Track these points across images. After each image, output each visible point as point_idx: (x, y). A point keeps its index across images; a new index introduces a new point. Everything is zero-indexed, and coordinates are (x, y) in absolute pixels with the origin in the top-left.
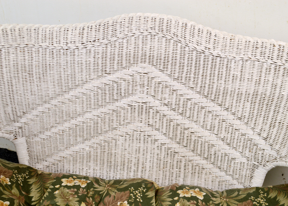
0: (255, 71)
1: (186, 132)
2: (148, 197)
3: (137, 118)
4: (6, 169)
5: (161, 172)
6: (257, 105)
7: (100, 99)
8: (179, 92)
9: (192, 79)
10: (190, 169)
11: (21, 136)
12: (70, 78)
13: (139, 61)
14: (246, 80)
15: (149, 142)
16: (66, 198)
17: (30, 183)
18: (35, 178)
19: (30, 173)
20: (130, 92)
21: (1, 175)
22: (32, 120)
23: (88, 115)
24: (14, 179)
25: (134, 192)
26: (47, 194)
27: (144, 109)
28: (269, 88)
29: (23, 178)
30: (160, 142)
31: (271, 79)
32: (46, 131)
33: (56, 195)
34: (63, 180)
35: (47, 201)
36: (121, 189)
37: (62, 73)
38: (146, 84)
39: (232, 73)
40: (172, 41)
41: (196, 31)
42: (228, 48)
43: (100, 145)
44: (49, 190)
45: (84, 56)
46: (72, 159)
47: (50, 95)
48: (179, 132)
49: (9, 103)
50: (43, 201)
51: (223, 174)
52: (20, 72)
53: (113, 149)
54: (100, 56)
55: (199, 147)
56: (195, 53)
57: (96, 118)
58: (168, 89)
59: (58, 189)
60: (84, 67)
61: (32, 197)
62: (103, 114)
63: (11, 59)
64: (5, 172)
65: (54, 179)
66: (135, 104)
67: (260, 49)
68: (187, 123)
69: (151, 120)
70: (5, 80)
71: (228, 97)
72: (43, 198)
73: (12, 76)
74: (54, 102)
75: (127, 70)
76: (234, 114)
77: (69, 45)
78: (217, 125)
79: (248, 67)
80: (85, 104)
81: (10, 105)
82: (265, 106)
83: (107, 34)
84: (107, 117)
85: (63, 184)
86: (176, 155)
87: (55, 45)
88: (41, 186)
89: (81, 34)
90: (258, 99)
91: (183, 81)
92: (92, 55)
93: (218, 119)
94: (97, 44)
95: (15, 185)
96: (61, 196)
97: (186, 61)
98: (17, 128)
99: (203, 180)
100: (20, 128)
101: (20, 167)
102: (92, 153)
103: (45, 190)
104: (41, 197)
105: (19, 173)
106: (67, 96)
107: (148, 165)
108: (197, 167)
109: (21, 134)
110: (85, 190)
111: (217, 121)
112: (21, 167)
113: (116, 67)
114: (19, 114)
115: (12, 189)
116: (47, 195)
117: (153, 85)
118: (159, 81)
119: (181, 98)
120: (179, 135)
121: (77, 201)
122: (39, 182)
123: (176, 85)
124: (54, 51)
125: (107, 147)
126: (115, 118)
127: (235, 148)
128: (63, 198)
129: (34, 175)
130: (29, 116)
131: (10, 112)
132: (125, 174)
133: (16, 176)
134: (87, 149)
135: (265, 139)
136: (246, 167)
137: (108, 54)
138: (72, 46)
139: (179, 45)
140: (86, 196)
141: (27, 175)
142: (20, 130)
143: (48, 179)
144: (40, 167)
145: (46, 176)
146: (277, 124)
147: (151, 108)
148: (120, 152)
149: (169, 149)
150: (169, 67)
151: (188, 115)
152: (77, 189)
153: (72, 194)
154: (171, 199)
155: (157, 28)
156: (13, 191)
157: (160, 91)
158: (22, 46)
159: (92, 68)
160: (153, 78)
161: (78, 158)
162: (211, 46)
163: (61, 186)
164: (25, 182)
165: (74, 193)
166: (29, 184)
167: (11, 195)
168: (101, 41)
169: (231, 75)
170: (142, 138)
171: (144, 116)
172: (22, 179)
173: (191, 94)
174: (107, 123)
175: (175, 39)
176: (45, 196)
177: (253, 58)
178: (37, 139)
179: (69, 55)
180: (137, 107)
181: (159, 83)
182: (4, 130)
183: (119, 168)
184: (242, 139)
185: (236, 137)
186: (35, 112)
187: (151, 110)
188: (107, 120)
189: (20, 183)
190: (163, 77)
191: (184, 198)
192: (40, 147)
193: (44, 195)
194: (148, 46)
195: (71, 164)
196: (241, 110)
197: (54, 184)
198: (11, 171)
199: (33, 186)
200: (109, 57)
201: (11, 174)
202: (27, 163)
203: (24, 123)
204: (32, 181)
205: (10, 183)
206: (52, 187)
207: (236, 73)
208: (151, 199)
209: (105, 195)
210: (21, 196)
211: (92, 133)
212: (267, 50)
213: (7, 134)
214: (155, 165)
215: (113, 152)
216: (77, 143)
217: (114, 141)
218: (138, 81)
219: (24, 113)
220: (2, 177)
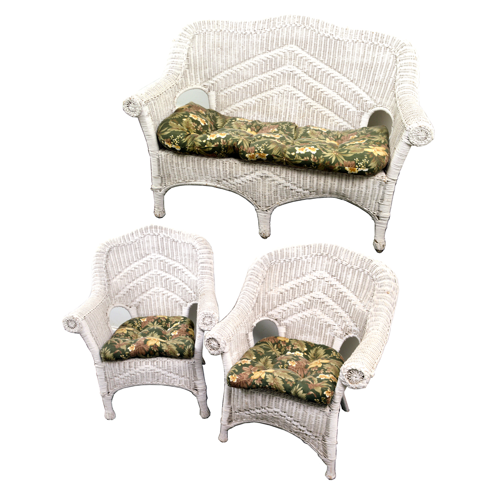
0: (361, 49)
1: (318, 91)
2: (290, 128)
3: (286, 82)
5: (301, 119)
6: (363, 71)
7: (263, 68)
8: (314, 64)
9: (322, 55)
10: (320, 118)
12: (245, 53)
13: (289, 43)
14: (356, 55)
15: (294, 98)
16: (239, 125)
19: (217, 114)
22: (220, 80)
23: (256, 79)
25: (282, 125)
26: (227, 123)
27: (292, 75)
28: (370, 60)
30: (301, 98)
31: (371, 54)
32: (228, 88)
33: (232, 124)
34: (237, 119)
35: (227, 126)
36: (273, 124)
37: (241, 49)
38: (293, 58)
39: (347, 50)
40: (310, 30)
41: (325, 25)
42: (344, 34)
43: (262, 100)
45: (255, 39)
46: (243, 109)
47: (233, 63)
48: (313, 91)
49: (208, 67)
51: (341, 120)
52: (216, 47)
53: (271, 103)
54: (265, 39)
55: (326, 101)
56: (324, 37)
57: (260, 81)
58: (306, 62)
59: (234, 122)
60: (254, 46)
61: (218, 124)
62: (265, 78)
63: (211, 39)
65: (232, 118)
66: (286, 72)
67: (364, 35)
68: (320, 86)
69: (295, 83)
70: (207, 51)
71: (345, 67)
73: (211, 49)
74: (235, 68)
75: (282, 49)
76: (348, 78)
77: (246, 31)
78: (337, 86)
79: (357, 46)
80: (254, 71)
81: (208, 68)
82: (367, 71)
83: (270, 25)
84: (267, 80)
86: (311, 108)
87: (238, 31)
88: (223, 120)
89: (254, 24)
90: (363, 67)
91: (316, 56)
92: (260, 38)
93: (338, 82)
94: (263, 31)
96: (235, 124)
97: (318, 43)
98: (211, 84)
99: (329, 125)
100: (213, 84)
102: (257, 106)
104: (223, 125)
106: (243, 65)
107: (293, 114)
108: (325, 116)
109: (213, 89)
110: (251, 123)
111: (338, 83)
113: (274, 47)
114: (213, 75)
115: (206, 116)
117: (297, 59)
118: (301, 56)
119: (315, 68)
120: (313, 94)
121: (245, 127)
122: (222, 118)
123: (313, 60)
124: (237, 35)
125: (266, 102)
126: (272, 81)
127: (349, 102)
128: (237, 125)
129: (219, 115)
130: (219, 77)
131: (208, 73)
134: (254, 102)
135: (367, 93)
136: (356, 115)
137: (270, 38)
138: (248, 32)
139: (314, 33)
140: (252, 126)
141: (215, 114)
142: (212, 86)
144: (222, 113)
145: (227, 117)
146: (375, 83)
147: (296, 75)
148: (275, 105)
149: (307, 103)
150: (308, 47)
151: (319, 80)
152: (245, 122)
153: (242, 124)
155: (301, 22)
157: (302, 64)
158: (218, 31)
159: (259, 47)
160: (297, 55)
161: (247, 109)
162: (334, 33)
163: (236, 121)
164: (214, 116)
165: (244, 124)
167: (206, 119)
168: (266, 29)
169: (346, 52)
170: (290, 96)
171: (291, 81)
173: (322, 65)
174: (267, 85)
175: (312, 29)
177: (360, 41)
178: (222, 93)
179: (246, 38)
180: (287, 74)
181: (301, 58)
182: (203, 84)
183: (273, 116)
184: (354, 95)
185: (350, 94)
186: (222, 74)
187: (296, 76)
188: (267, 83)
189: (211, 116)
190: (304, 54)
191: (313, 129)
192: (224, 99)
193: (225, 124)
194: (295, 34)
195: (243, 112)
196: (353, 75)
199: (218, 119)
200: (270, 40)
201: (206, 111)
202: (215, 109)
203: (215, 81)
204: (217, 117)
206: (230, 121)
207: (349, 51)
208: (293, 129)
209: (264, 126)
210: (211, 121)
211: (257, 91)
212: (369, 35)
213: (204, 88)
214: (297, 114)
215: (270, 105)
216: (247, 98)
217: (271, 98)
218: (288, 56)
219: (216, 74)
220: (200, 110)
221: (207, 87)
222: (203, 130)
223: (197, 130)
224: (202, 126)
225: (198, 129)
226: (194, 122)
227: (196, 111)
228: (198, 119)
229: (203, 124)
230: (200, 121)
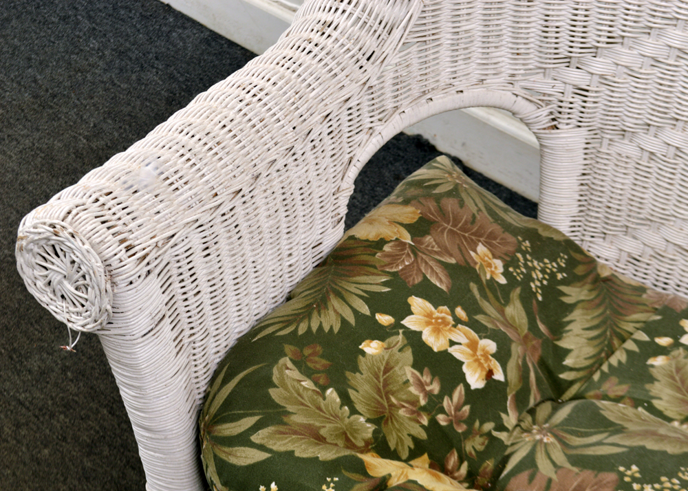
4: (495, 228)
11: (574, 122)
17: (566, 300)
18: (588, 287)
19: (572, 263)
21: (480, 244)
22: (631, 73)
24: (519, 271)
26: (619, 357)
29: (547, 277)
32: (668, 128)
33: (654, 372)
35: (620, 383)
44: (630, 345)
50: (604, 376)
59: (663, 351)
61: (567, 352)
64: (492, 236)
65: (656, 311)
72: (605, 368)
85: (685, 340)
88: (603, 322)
95: (518, 290)
96: (673, 378)
98: (570, 89)
100: (582, 91)
101: (541, 231)
103: (616, 342)
104: (597, 362)
105: (538, 253)
109: (576, 115)
112: (545, 234)
114: (591, 41)
115: (507, 301)
116: (620, 362)
122: (598, 306)
128: (678, 389)
129: (584, 277)
130: (625, 55)
131: (565, 25)
133: (526, 260)
141: (561, 270)
142: (578, 99)
143: (636, 305)
144: (605, 252)
145: (627, 291)
156: (509, 310)
163: (677, 344)
164: (552, 290)
166: (563, 303)
167: (502, 323)
172: (544, 278)
176: (614, 360)
178: (627, 148)
182: (523, 84)
186: (651, 46)
189: (534, 290)
192: (629, 181)
193: (608, 356)
197: (652, 330)
198: (511, 239)
199: (576, 314)
201: (511, 249)
203: (602, 76)
204: (573, 294)
205: (503, 281)
206: (644, 337)
210: (531, 336)
213: (527, 103)
219: (611, 40)
220: (481, 248)
221: (541, 100)
222: (470, 421)
223: (434, 422)
224: (471, 395)
225: (442, 420)
226: (426, 370)
227: (453, 261)
228: (452, 343)
229: (475, 380)
230: (462, 352)
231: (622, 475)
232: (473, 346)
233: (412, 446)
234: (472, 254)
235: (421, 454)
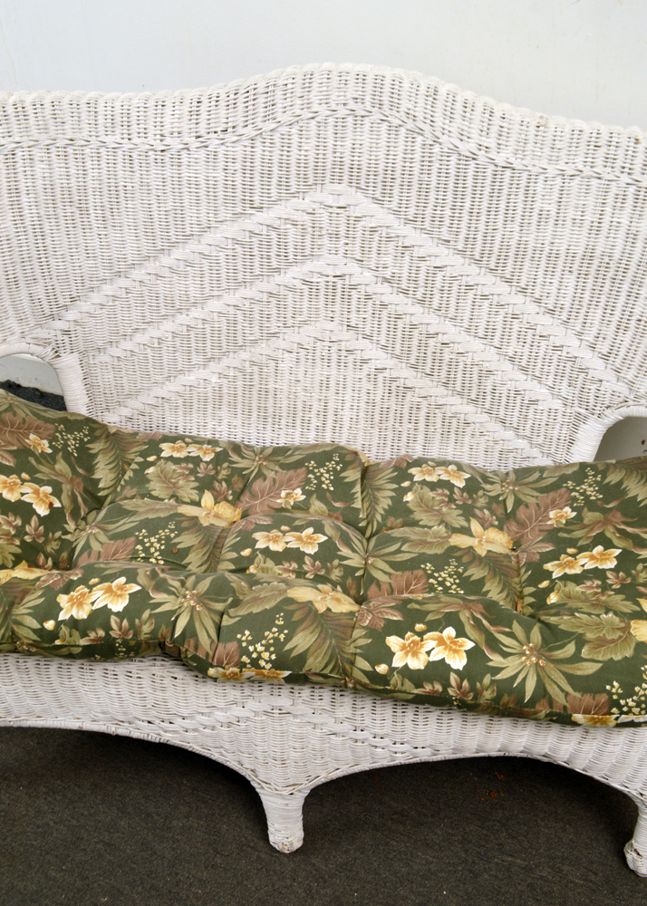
0: (591, 201)
1: (431, 342)
2: (347, 480)
3: (322, 312)
4: (40, 422)
5: (376, 431)
6: (591, 280)
7: (240, 267)
8: (417, 252)
9: (447, 222)
10: (439, 425)
11: (68, 351)
12: (171, 219)
13: (328, 180)
14: (569, 222)
15: (350, 365)
16: (171, 483)
17: (92, 452)
18: (103, 441)
19: (92, 430)
20: (308, 252)
21: (31, 434)
22: (90, 315)
23: (214, 305)
24: (59, 443)
25: (316, 471)
26: (129, 474)
27: (339, 290)
28: (620, 242)
29: (78, 442)
30: (373, 364)
31: (625, 221)
32: (122, 341)
33: (149, 476)
34: (164, 446)
35: (132, 488)
36: (288, 464)
37: (154, 207)
38: (342, 233)
39: (537, 205)
40: (403, 130)
41: (459, 106)
42: (530, 146)
43: (242, 371)
44: (134, 466)
45: (202, 167)
46: (180, 401)
47: (129, 256)
48: (415, 343)
49: (39, 277)
50: (123, 487)
51: (510, 434)
52: (60, 205)
53: (271, 379)
54: (238, 166)
55: (460, 375)
56: (454, 158)
57: (232, 310)
58: (392, 245)
59: (152, 464)
60: (202, 192)
61: (99, 480)
62: (247, 303)
63: (39, 174)
64: (38, 428)
65: (145, 443)
66: (319, 280)
67: (604, 150)
68: (434, 322)
69: (353, 315)
70: (28, 222)
71: (527, 263)
72: (122, 483)
73: (42, 213)
74: (137, 274)
75: (301, 200)
76: (538, 301)
77: (168, 141)
78: (499, 326)
79: (574, 191)
80: (207, 280)
81: (41, 281)
82: (608, 282)
83: (253, 114)
84: (257, 308)
85: (163, 455)
86: (409, 394)
87: (136, 140)
88: (116, 458)
89: (195, 114)
90: (594, 267)
91: (427, 225)
92: (221, 165)
93: (502, 312)
94: (230, 137)
95: (61, 454)
96: (160, 477)
97: (434, 178)
98: (59, 333)
99: (466, 449)
100: (66, 332)
101: (69, 417)
102: (225, 390)
103: (126, 467)
104: (118, 480)
105: (69, 430)
106: (166, 260)
107: (346, 415)
108: (454, 421)
109: (68, 346)
110: (210, 466)
111: (500, 318)
112: (72, 418)
113: (274, 192)
114: (61, 302)
115: (55, 462)
116: (130, 477)
117: (359, 234)
118: (373, 225)
119: (422, 264)
120: (414, 349)
121: (193, 489)
122: (112, 449)
123: (411, 235)
124: (135, 156)
125: (256, 377)
126: (274, 311)
127: (539, 379)
128: (164, 482)
129: (101, 436)
130: (85, 306)
131: (43, 297)
132: (297, 434)
133: (62, 436)
134: (214, 379)
135: (605, 357)
136: (560, 419)
137: (257, 163)
138: (175, 144)
139: (419, 139)
140: (214, 478)
141: (86, 436)
142: (65, 337)
143: (132, 444)
144: (113, 419)
145: (128, 437)
146: (633, 324)
147: (353, 287)
148: (285, 387)
149: (393, 380)
150: (396, 191)
151: (435, 305)
152: (193, 463)
153: (183, 474)
154: (395, 486)
155: (368, 98)
156: (57, 467)
157: (374, 250)
158: (61, 143)
159: (221, 194)
160: (358, 219)
161: (195, 401)
162: (491, 142)
163: (159, 458)
164: (82, 448)
165: (187, 473)
166: (91, 454)
167: (55, 475)
168: (240, 130)
169: (536, 211)
170: (334, 357)
171: (337, 307)
172: (76, 443)
173: (445, 256)
174: (256, 323)
175: (410, 125)
176: (126, 477)
177: (587, 171)
178: (103, 358)
179: (168, 164)
180: (322, 285)
181: (373, 230)
182: (31, 336)
183: (283, 422)
184: (555, 357)
185: (541, 354)
186: (96, 298)
187: (354, 292)
188: (257, 316)
189: (71, 451)
190: (380, 216)
191: (424, 483)
192: (111, 376)
193: (123, 476)
194: (348, 144)
195: (181, 413)
196: (554, 291)
197: (144, 454)
198: (51, 426)
199: (100, 458)
200: (258, 169)
201: (52, 432)
202: (84, 411)
203: (75, 321)
204: (96, 447)
205: (50, 451)
206: (141, 460)
207: (547, 207)
208: (353, 484)
209: (255, 476)
210: (74, 477)
211: (224, 344)
212: (621, 152)
213: (37, 347)
214: (362, 414)
215: (271, 386)
216: (191, 369)
217: (272, 364)
218: (325, 224)
219: (73, 300)
220: (32, 436)
221: (46, 343)
222: (45, 534)
223: (23, 542)
224: (42, 520)
225: (28, 539)
226: (10, 514)
227: (15, 448)
228: (23, 494)
229: (43, 511)
230: (30, 498)
231: (138, 536)
232: (36, 492)
233: (14, 559)
234: (27, 441)
235: (21, 562)
